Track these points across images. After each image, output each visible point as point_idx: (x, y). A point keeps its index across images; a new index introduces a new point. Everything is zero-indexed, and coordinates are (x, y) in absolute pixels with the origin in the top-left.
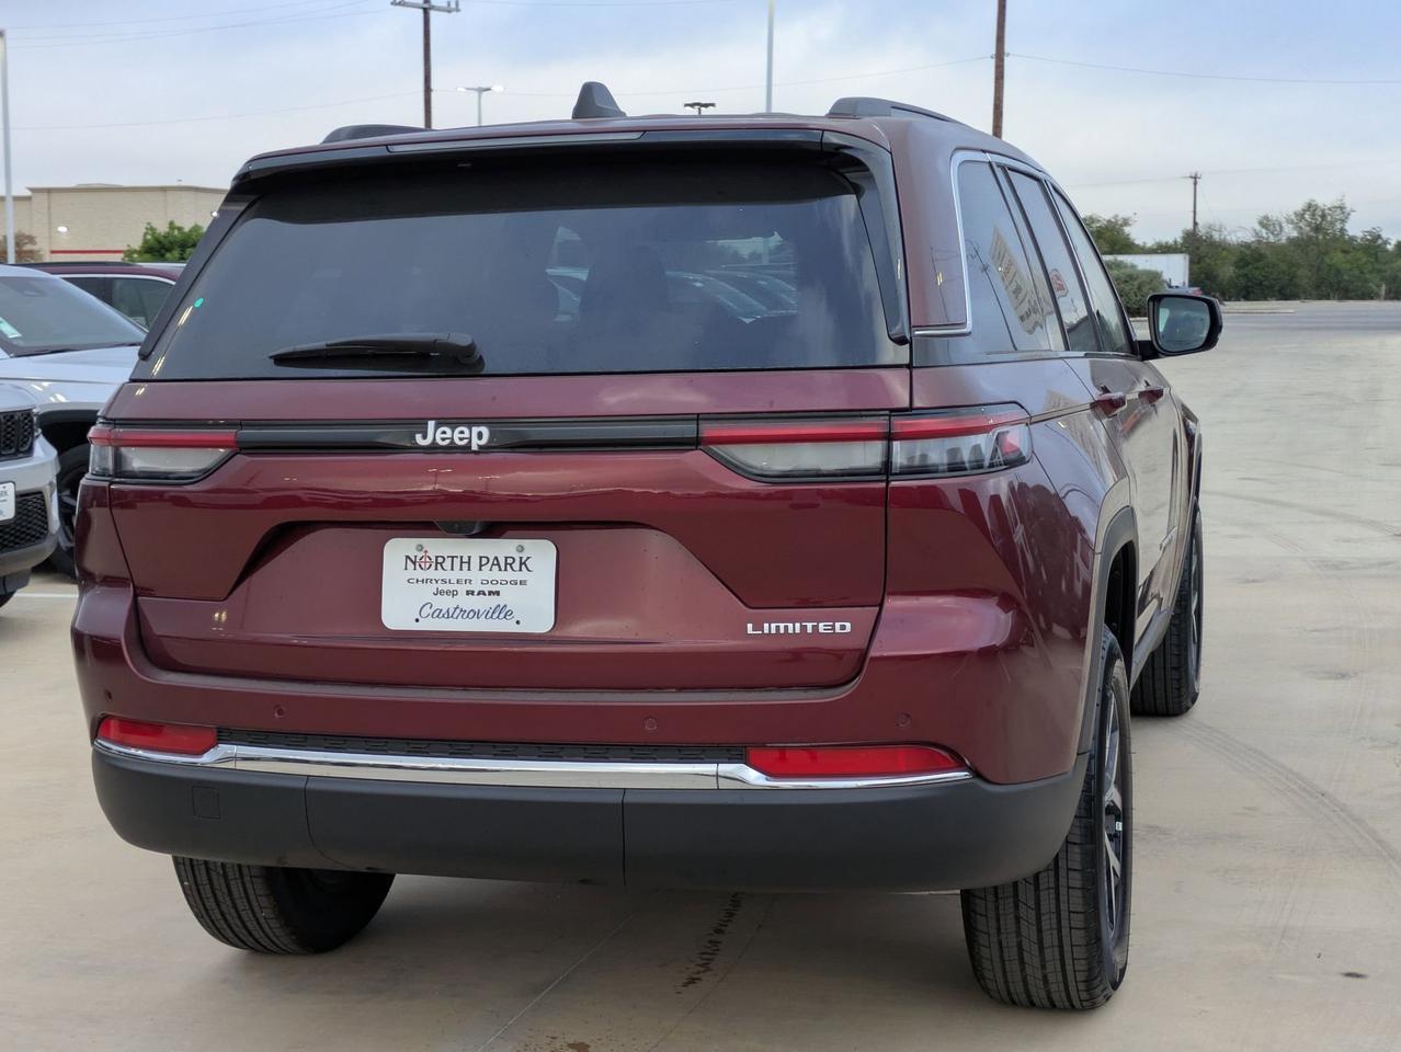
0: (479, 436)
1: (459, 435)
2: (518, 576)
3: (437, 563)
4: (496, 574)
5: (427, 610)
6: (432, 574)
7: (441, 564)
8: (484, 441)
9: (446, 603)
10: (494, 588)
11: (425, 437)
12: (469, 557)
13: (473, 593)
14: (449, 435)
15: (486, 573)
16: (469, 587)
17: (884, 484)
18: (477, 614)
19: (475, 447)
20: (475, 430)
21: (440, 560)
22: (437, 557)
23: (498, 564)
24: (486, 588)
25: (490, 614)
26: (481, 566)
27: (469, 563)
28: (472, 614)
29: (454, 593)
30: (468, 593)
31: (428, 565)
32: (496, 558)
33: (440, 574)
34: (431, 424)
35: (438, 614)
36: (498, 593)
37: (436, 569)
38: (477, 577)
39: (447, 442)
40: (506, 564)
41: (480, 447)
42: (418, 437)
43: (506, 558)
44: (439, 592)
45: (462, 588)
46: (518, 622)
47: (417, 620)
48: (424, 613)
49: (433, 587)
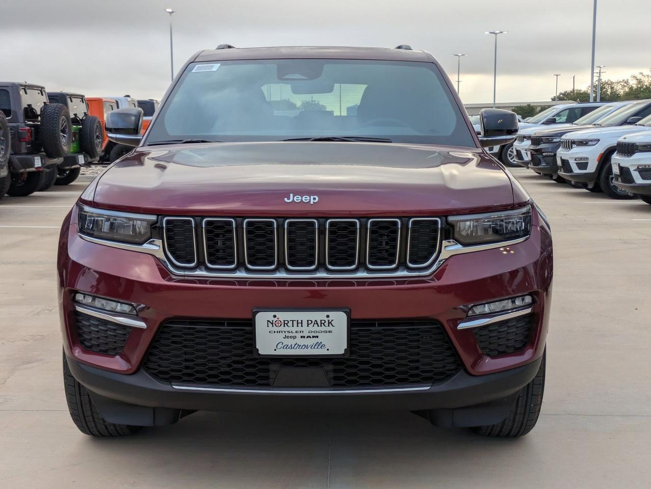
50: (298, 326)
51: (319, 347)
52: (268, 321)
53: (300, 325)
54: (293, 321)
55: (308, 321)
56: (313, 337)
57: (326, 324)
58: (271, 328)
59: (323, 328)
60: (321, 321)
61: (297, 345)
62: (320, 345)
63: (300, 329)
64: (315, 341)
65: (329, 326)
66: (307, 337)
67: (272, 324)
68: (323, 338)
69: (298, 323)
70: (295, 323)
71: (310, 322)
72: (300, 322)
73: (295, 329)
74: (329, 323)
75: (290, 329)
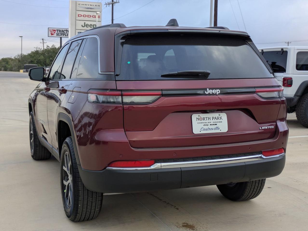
0: (218, 91)
1: (214, 91)
2: (220, 121)
3: (203, 119)
4: (216, 121)
5: (202, 129)
6: (202, 121)
7: (204, 119)
8: (219, 93)
9: (206, 127)
10: (216, 123)
11: (207, 92)
12: (210, 117)
13: (211, 125)
14: (212, 91)
15: (214, 120)
16: (211, 124)
17: (280, 100)
18: (212, 129)
19: (217, 94)
20: (217, 90)
21: (204, 118)
22: (203, 118)
23: (216, 118)
24: (214, 124)
25: (215, 129)
26: (213, 119)
27: (210, 118)
28: (211, 129)
29: (208, 125)
30: (210, 125)
31: (201, 119)
32: (215, 117)
33: (204, 121)
34: (208, 89)
35: (204, 130)
36: (216, 124)
37: (203, 120)
38: (212, 121)
39: (212, 93)
40: (218, 118)
41: (218, 94)
42: (206, 92)
43: (217, 117)
44: (204, 125)
45: (209, 124)
46: (221, 130)
47: (200, 131)
48: (202, 130)
49: (203, 124)
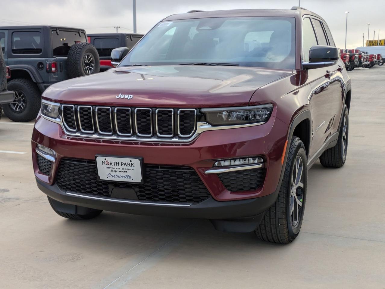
50: (117, 165)
51: (128, 177)
52: (103, 162)
53: (118, 165)
54: (114, 162)
55: (121, 163)
56: (125, 172)
57: (131, 165)
58: (104, 165)
59: (129, 167)
60: (128, 163)
61: (117, 176)
62: (128, 176)
63: (118, 167)
64: (125, 174)
65: (132, 166)
66: (122, 172)
67: (105, 163)
68: (129, 173)
69: (117, 164)
70: (115, 163)
71: (122, 164)
72: (117, 163)
73: (115, 167)
74: (132, 165)
75: (113, 167)
